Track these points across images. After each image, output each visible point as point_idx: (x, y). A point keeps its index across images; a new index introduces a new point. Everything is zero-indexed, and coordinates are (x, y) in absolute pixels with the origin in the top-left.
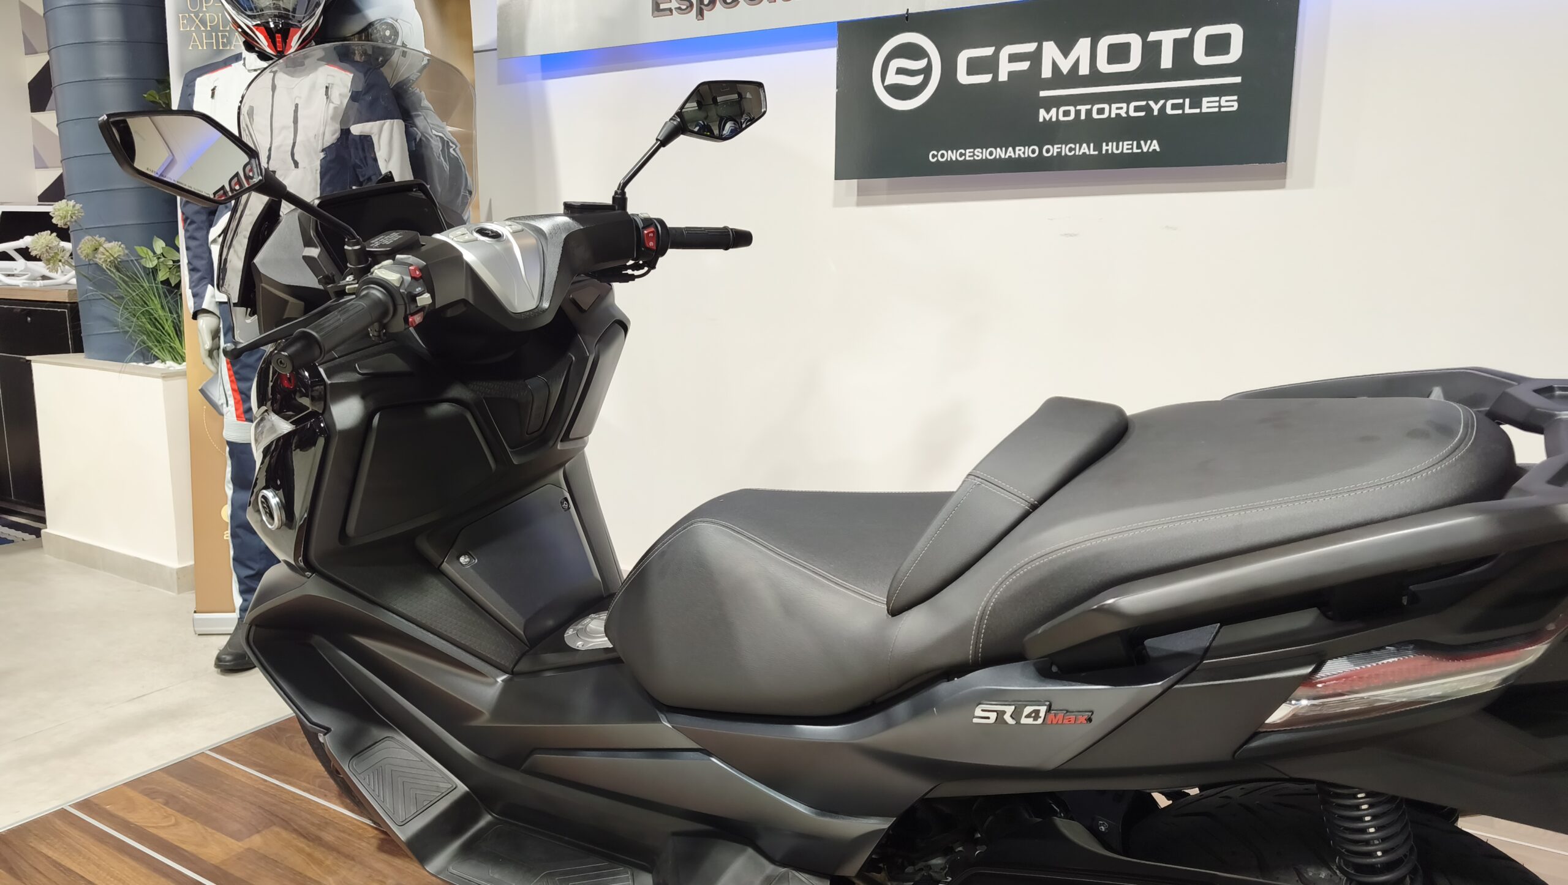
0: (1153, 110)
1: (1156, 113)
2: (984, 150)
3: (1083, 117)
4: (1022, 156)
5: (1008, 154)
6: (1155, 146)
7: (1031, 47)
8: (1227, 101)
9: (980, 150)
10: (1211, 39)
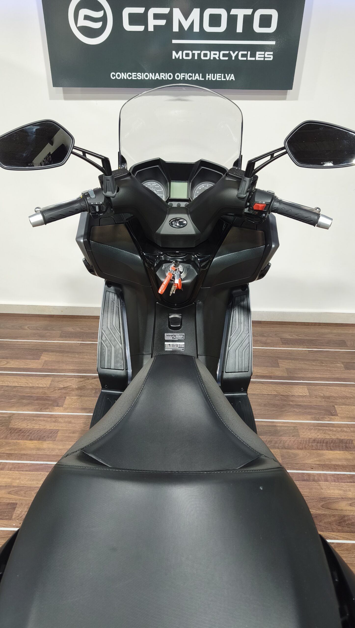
0: (232, 57)
1: (233, 59)
2: (143, 74)
3: (196, 58)
4: (164, 79)
5: (156, 77)
6: (232, 77)
7: (166, 11)
8: (268, 55)
9: (140, 74)
10: (262, 17)
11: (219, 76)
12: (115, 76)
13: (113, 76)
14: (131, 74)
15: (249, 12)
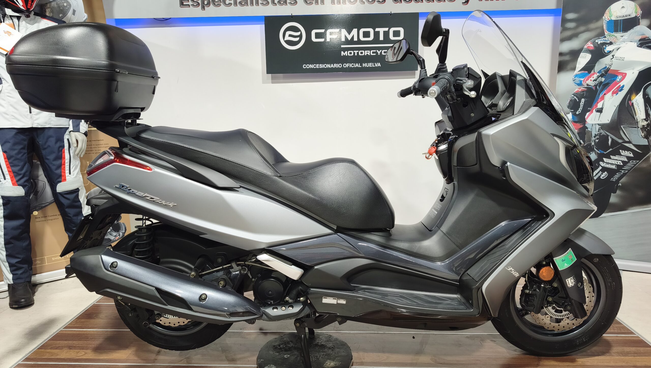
0: (378, 53)
3: (356, 55)
4: (336, 67)
5: (331, 66)
6: (379, 65)
7: (337, 30)
9: (322, 65)
10: (394, 32)
11: (371, 64)
12: (306, 66)
13: (305, 67)
14: (315, 65)
15: (386, 29)
